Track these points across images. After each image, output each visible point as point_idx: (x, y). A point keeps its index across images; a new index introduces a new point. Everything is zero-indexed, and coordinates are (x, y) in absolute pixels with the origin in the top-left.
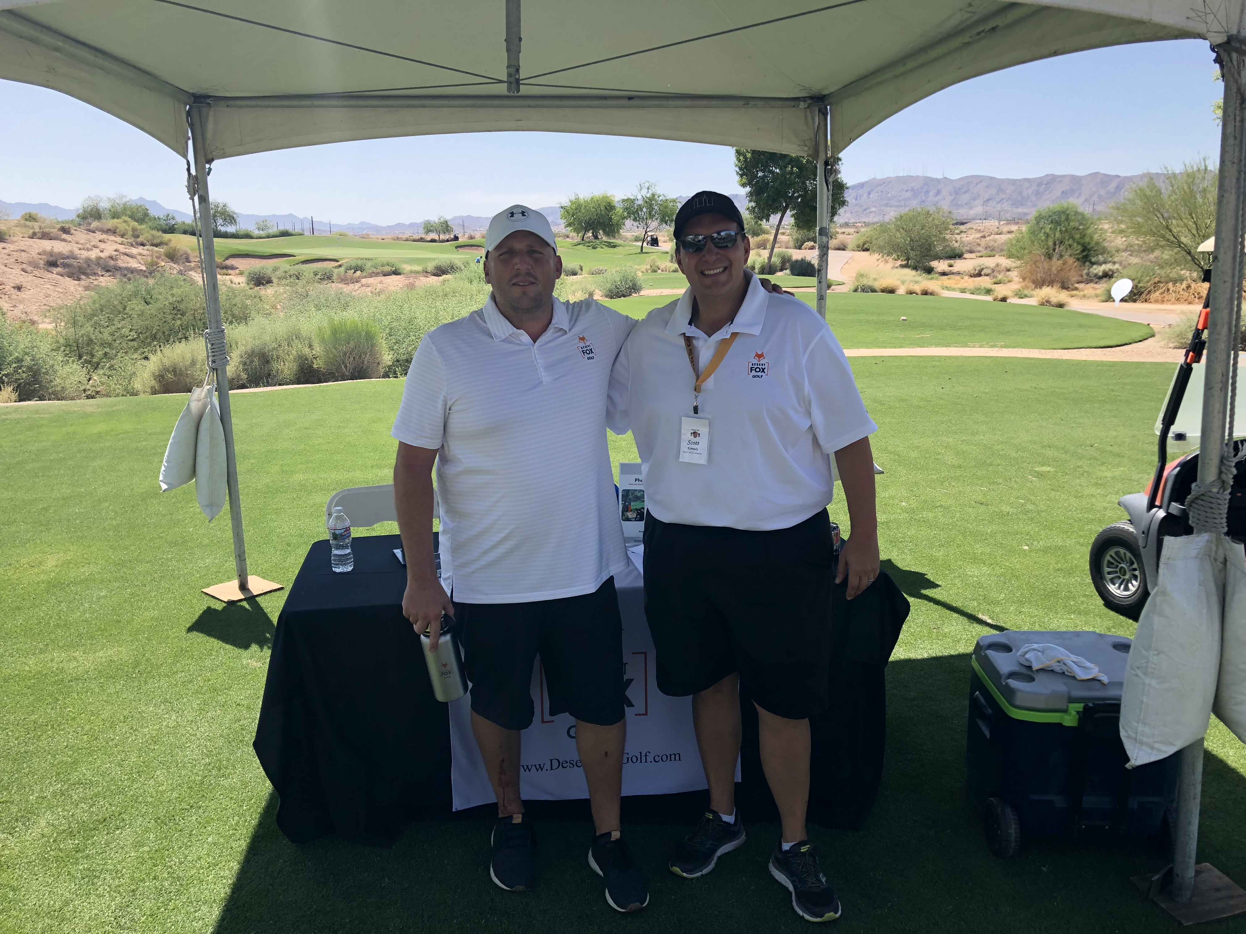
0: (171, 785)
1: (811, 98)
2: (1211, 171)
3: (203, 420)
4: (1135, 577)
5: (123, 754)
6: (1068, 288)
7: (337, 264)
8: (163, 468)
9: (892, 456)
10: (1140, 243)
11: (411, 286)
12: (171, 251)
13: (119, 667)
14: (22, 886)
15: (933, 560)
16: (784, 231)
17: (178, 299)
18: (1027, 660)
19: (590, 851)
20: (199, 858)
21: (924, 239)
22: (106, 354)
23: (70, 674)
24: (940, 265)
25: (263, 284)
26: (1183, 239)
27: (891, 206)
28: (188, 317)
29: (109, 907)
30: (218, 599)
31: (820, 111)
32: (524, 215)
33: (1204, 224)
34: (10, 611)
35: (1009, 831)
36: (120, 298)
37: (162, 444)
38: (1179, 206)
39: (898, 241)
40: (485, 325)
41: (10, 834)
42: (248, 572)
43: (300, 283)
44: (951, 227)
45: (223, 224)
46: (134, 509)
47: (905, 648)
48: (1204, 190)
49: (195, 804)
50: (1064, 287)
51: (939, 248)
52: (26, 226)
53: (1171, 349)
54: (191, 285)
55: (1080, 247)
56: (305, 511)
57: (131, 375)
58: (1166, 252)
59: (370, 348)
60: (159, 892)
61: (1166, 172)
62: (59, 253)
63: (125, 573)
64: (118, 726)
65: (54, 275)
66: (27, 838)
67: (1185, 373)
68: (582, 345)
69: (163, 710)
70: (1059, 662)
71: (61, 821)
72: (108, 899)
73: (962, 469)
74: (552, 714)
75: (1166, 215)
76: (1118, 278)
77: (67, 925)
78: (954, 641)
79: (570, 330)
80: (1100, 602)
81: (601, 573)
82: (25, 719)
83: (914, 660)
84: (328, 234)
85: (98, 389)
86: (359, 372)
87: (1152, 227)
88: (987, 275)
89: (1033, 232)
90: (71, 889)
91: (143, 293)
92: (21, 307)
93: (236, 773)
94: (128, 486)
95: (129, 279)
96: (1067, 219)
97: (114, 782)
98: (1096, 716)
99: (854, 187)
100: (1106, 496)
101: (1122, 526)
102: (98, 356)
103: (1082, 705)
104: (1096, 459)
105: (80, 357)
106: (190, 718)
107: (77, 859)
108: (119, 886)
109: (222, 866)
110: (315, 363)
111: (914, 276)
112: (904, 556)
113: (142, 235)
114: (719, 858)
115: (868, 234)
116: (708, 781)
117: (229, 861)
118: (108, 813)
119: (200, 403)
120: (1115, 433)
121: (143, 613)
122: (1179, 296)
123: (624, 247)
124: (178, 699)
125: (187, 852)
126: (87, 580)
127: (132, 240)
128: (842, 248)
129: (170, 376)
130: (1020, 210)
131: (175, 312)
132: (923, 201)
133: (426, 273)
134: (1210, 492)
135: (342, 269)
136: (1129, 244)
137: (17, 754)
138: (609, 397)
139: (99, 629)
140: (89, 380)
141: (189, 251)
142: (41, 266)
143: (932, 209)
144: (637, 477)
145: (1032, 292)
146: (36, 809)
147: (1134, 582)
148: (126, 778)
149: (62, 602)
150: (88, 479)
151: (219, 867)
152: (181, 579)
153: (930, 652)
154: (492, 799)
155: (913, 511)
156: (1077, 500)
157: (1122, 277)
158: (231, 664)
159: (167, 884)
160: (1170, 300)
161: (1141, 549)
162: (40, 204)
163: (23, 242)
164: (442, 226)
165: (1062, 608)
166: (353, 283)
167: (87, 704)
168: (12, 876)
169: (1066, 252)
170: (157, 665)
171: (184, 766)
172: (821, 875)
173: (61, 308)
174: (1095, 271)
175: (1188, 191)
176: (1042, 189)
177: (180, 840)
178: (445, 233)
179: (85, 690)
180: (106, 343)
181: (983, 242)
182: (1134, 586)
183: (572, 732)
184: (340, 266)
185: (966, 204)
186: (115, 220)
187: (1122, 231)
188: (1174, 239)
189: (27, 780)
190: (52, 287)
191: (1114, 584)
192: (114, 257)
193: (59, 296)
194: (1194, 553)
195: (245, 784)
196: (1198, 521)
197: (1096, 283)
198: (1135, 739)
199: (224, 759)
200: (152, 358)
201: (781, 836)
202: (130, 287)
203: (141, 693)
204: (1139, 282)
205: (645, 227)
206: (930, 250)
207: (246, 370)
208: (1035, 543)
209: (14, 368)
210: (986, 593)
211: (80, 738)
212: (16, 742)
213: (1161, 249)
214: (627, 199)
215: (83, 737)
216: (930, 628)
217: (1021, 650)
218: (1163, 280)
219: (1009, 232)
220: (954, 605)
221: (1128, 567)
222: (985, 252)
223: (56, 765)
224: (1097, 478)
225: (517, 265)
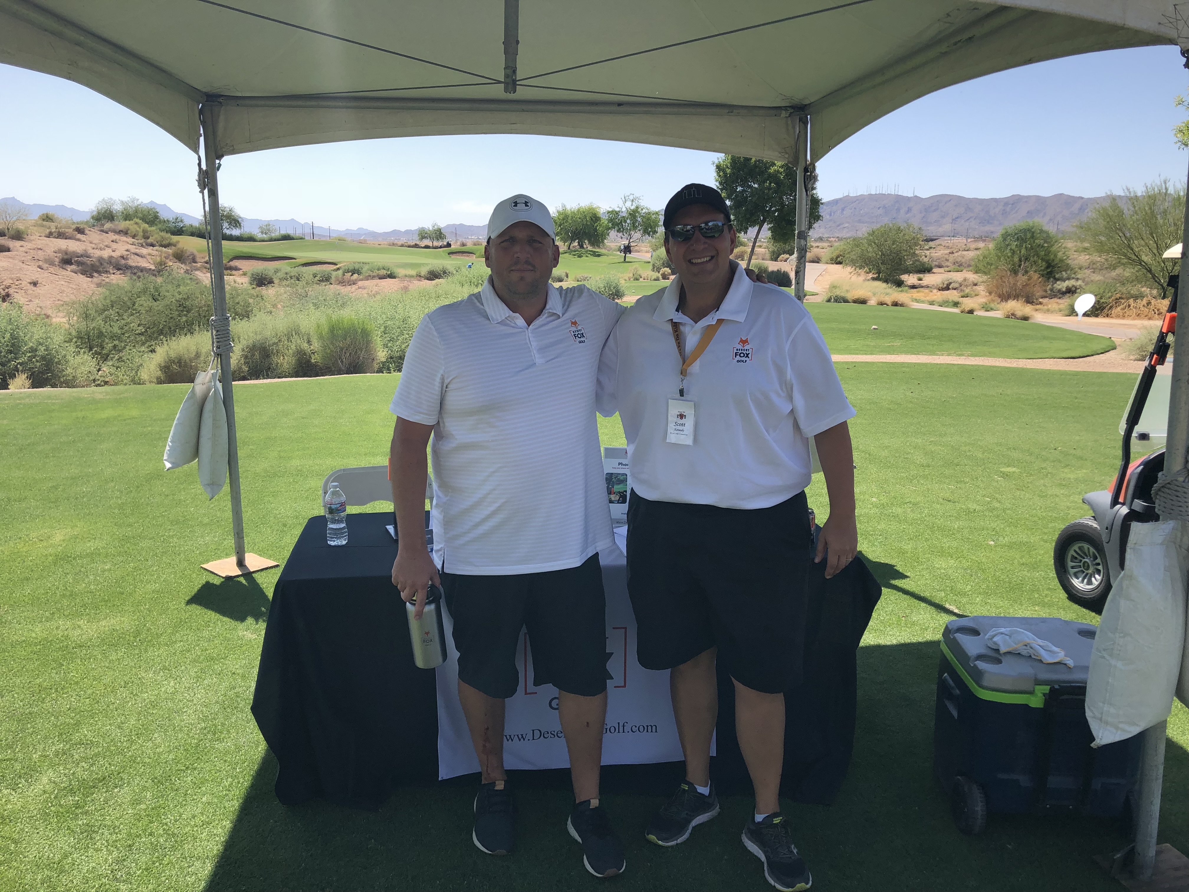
0: (169, 746)
1: (793, 107)
2: (1170, 194)
3: (206, 403)
4: (1098, 572)
5: (123, 717)
6: (1033, 302)
7: (335, 267)
8: (168, 448)
9: (863, 454)
10: (1103, 260)
11: (406, 289)
12: (179, 252)
13: (121, 636)
14: (23, 839)
15: (902, 553)
16: (761, 244)
17: (184, 297)
18: (995, 643)
19: (570, 818)
20: (194, 817)
21: (895, 253)
22: (115, 347)
23: (74, 641)
24: (910, 279)
25: (265, 285)
26: (1144, 258)
27: (863, 223)
28: (193, 314)
29: (106, 860)
30: (216, 574)
31: (800, 120)
32: (527, 206)
33: (1164, 243)
34: (19, 582)
35: (976, 809)
36: (130, 294)
37: (166, 429)
38: (1141, 226)
39: (870, 255)
40: (482, 307)
41: (14, 790)
42: (246, 549)
43: (300, 284)
44: (921, 243)
45: (228, 227)
46: (139, 489)
47: (875, 634)
48: (1165, 212)
49: (190, 766)
50: (1029, 300)
51: (909, 263)
52: (43, 226)
53: (1132, 361)
54: (197, 284)
55: (1044, 263)
56: (301, 495)
57: (138, 367)
58: (1128, 270)
59: (365, 344)
60: (154, 848)
61: (1128, 194)
62: (74, 252)
63: (128, 548)
64: (118, 691)
65: (68, 272)
66: (29, 794)
67: (1149, 375)
68: (574, 329)
69: (162, 677)
70: (1026, 646)
71: (63, 779)
72: (105, 853)
73: (931, 468)
74: (536, 684)
75: (1128, 234)
76: (1080, 294)
77: (65, 877)
78: (921, 629)
79: (563, 315)
80: (1063, 595)
81: (587, 548)
82: (30, 682)
83: (884, 645)
84: (328, 239)
85: (107, 380)
86: (355, 367)
87: (1114, 245)
88: (955, 289)
89: (999, 248)
90: (70, 843)
91: (152, 290)
92: (37, 301)
93: (230, 737)
94: (133, 468)
95: (139, 277)
96: (1032, 237)
97: (114, 744)
98: (1062, 697)
99: (829, 203)
100: (1070, 496)
101: (1086, 522)
102: (108, 348)
103: (1049, 687)
104: (1060, 461)
105: (91, 349)
106: (187, 685)
107: (77, 815)
108: (116, 841)
109: (215, 825)
110: (313, 358)
111: (885, 289)
112: (874, 548)
113: (152, 236)
114: (694, 828)
115: (842, 248)
116: (685, 753)
117: (222, 820)
118: (107, 772)
119: (204, 386)
120: (1078, 438)
121: (145, 586)
122: (1139, 312)
123: (608, 256)
124: (176, 667)
125: (181, 811)
126: (92, 554)
127: (142, 241)
128: (816, 260)
129: (175, 366)
130: (988, 228)
131: (181, 308)
132: (894, 218)
133: (419, 276)
134: (1176, 480)
135: (340, 272)
136: (1092, 261)
137: (22, 715)
138: (598, 380)
139: (103, 600)
140: (99, 370)
141: (196, 253)
142: (57, 263)
143: (903, 226)
144: (621, 461)
145: (998, 306)
146: (39, 766)
147: (1097, 576)
148: (125, 739)
149: (68, 574)
150: (96, 461)
151: (212, 825)
152: (182, 555)
153: (899, 639)
154: (476, 768)
155: (883, 506)
156: (1042, 499)
157: (1085, 293)
158: (228, 635)
159: (162, 840)
160: (1131, 316)
161: (1105, 544)
162: (57, 206)
163: (40, 241)
164: (436, 233)
165: (1026, 600)
166: (350, 285)
167: (90, 669)
168: (14, 829)
169: (1031, 269)
170: (157, 634)
171: (181, 730)
172: (793, 846)
173: (74, 303)
174: (1059, 287)
175: (1149, 212)
176: (1008, 208)
177: (176, 799)
178: (438, 240)
179: (88, 656)
180: (115, 336)
181: (951, 258)
182: (1097, 580)
183: (554, 704)
184: (338, 269)
185: (936, 221)
186: (127, 222)
187: (1085, 249)
188: (1135, 258)
189: (31, 739)
190: (66, 284)
191: (1078, 578)
192: (125, 257)
193: (72, 292)
194: (1160, 539)
195: (238, 748)
196: (1164, 509)
197: (1060, 298)
198: (1101, 719)
199: (219, 724)
200: (158, 349)
201: (754, 807)
202: (139, 284)
203: (141, 660)
204: (1101, 298)
205: (629, 238)
206: (901, 264)
207: (248, 363)
208: (1001, 539)
209: (29, 357)
210: (953, 584)
211: (82, 701)
212: (21, 703)
213: (1122, 266)
214: (612, 211)
215: (85, 700)
216: (899, 616)
217: (989, 634)
218: (1124, 296)
219: (976, 249)
220: (922, 595)
221: (1092, 561)
222: (953, 267)
223: (59, 726)
224: (1061, 479)
225: (517, 253)
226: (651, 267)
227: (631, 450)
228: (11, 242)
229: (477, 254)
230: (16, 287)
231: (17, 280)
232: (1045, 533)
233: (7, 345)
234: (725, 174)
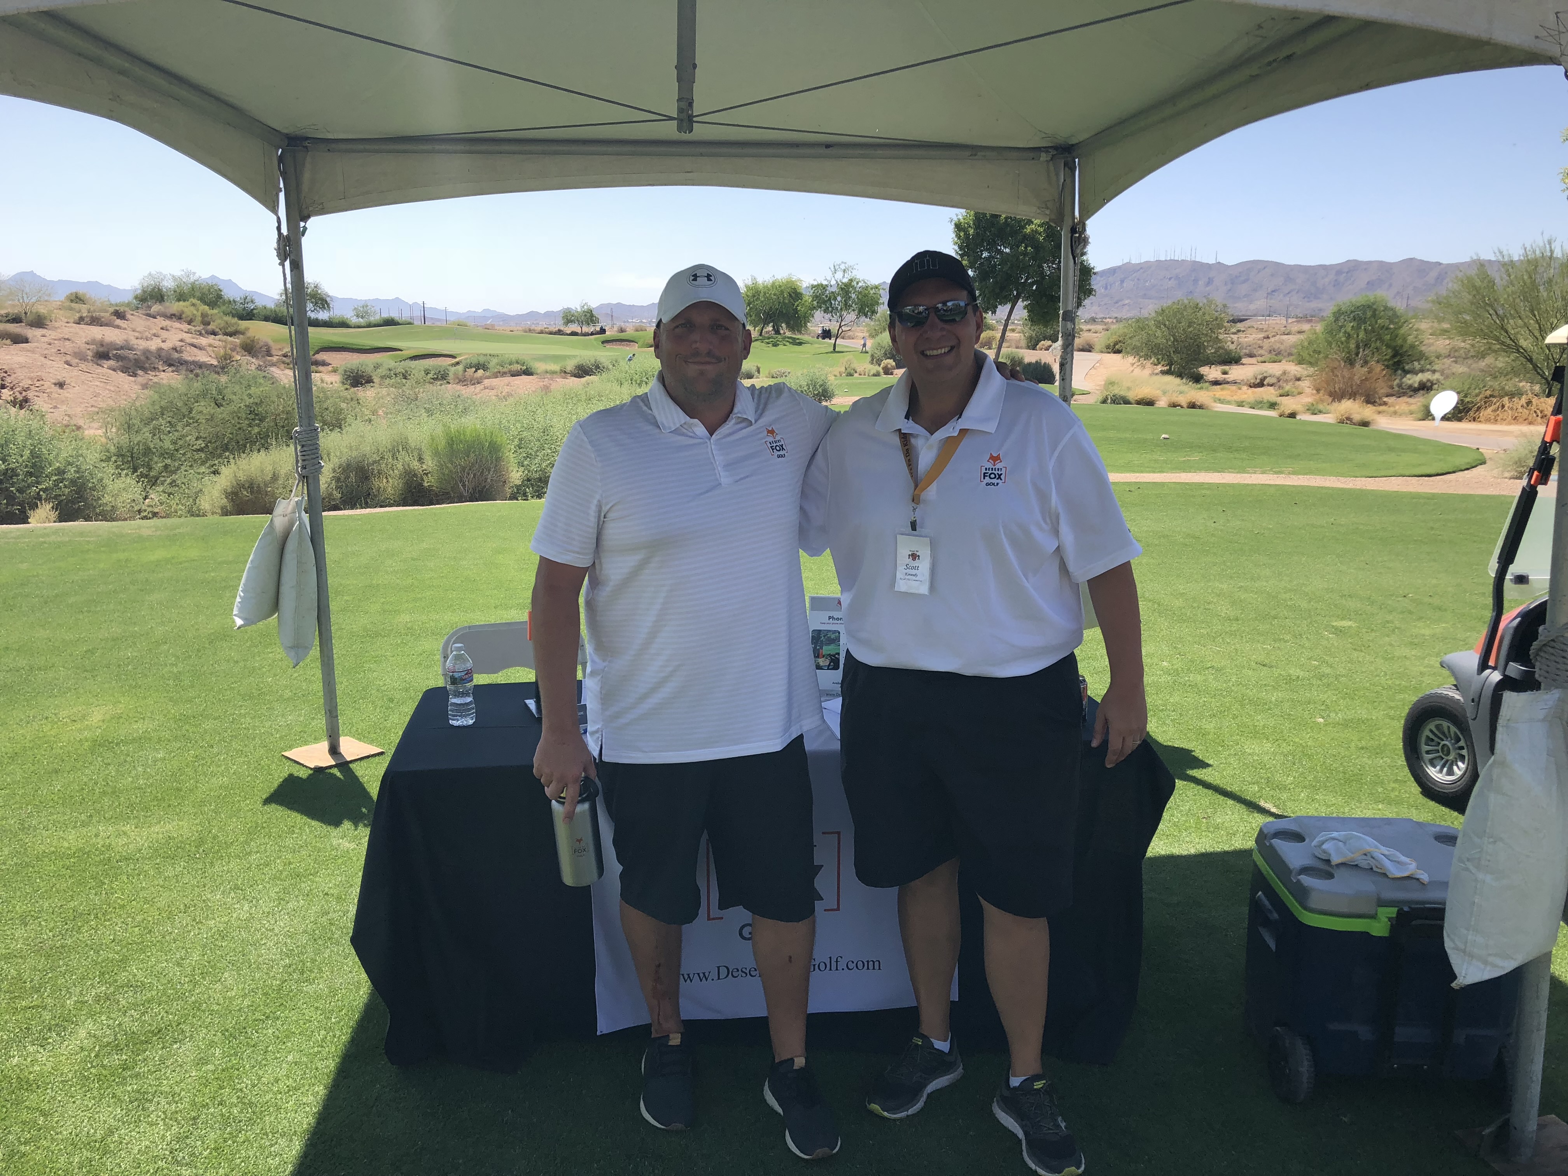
0: (243, 989)
1: (1055, 148)
2: (1557, 258)
3: (289, 540)
4: (1462, 758)
5: (184, 951)
6: (1375, 402)
7: (454, 361)
8: (238, 599)
9: (1150, 604)
10: (1468, 346)
11: (546, 389)
12: (248, 342)
13: (179, 845)
14: (54, 1110)
15: (1202, 734)
16: (1014, 327)
17: (256, 401)
18: (1324, 852)
19: (767, 1083)
20: (277, 1080)
21: (1191, 339)
22: (166, 467)
23: (118, 852)
24: (1212, 372)
25: (362, 384)
26: (1523, 343)
27: (1149, 298)
28: (268, 423)
29: (163, 1137)
30: (303, 765)
31: (1066, 165)
32: (709, 280)
33: (1549, 324)
34: (45, 775)
35: (1301, 1069)
36: (186, 398)
37: (235, 575)
38: (1518, 300)
39: (1159, 341)
40: (650, 412)
41: (42, 1046)
42: (341, 732)
43: (408, 383)
44: (1226, 324)
45: (313, 309)
46: (200, 654)
47: (1166, 841)
48: (1550, 281)
49: (271, 1015)
50: (1370, 400)
51: (1210, 351)
52: (71, 309)
53: (1507, 480)
54: (273, 383)
55: (1390, 351)
56: (412, 660)
57: (197, 493)
58: (1501, 358)
59: (495, 462)
60: (226, 1121)
61: (1500, 258)
62: (111, 343)
63: (187, 731)
64: (177, 917)
65: (105, 369)
66: (62, 1051)
67: (1528, 498)
68: (771, 439)
69: (233, 898)
70: (1365, 855)
71: (105, 1032)
72: (162, 1128)
73: (1240, 622)
74: (721, 907)
75: (1501, 312)
76: (1438, 391)
77: (110, 1160)
78: (1228, 834)
79: (755, 422)
80: (1416, 789)
81: (790, 727)
82: (61, 906)
83: (1178, 856)
84: (444, 324)
85: (156, 510)
86: (481, 492)
87: (1482, 326)
88: (1271, 385)
89: (1330, 332)
90: (116, 1115)
91: (214, 392)
92: (64, 407)
93: (323, 977)
94: (192, 626)
95: (197, 375)
96: (1374, 315)
97: (172, 986)
98: (1414, 923)
99: (1104, 273)
100: (1424, 658)
101: (1446, 693)
102: (157, 469)
103: (1395, 910)
104: (1410, 612)
105: (135, 470)
106: (266, 910)
107: (125, 1079)
108: (177, 1112)
109: (305, 1091)
110: (426, 481)
111: (1179, 385)
112: (1165, 728)
113: (214, 322)
114: (929, 1095)
115: (1121, 332)
116: (918, 998)
117: (313, 1084)
118: (163, 1023)
119: (286, 519)
120: (1434, 581)
121: (209, 780)
122: (1516, 414)
123: (811, 344)
124: (251, 886)
125: (261, 1073)
126: (140, 738)
127: (200, 328)
128: (1088, 348)
129: (245, 493)
130: (1314, 304)
131: (252, 416)
132: (1191, 292)
133: (564, 372)
134: (1563, 636)
135: (460, 368)
136: (1453, 348)
137: (51, 949)
138: (801, 508)
139: (156, 798)
140: (145, 498)
141: (271, 343)
142: (89, 358)
143: (1202, 301)
144: (831, 614)
145: (1329, 407)
146: (75, 1016)
147: (1460, 764)
148: (187, 980)
149: (109, 764)
150: (144, 616)
151: (300, 1091)
152: (257, 739)
153: (1199, 846)
154: (644, 1019)
155: (1177, 672)
156: (1387, 662)
157: (1444, 389)
158: (318, 844)
159: (236, 1111)
160: (1505, 419)
161: (1470, 722)
162: (89, 282)
163: (67, 329)
164: (585, 315)
165: (1367, 795)
166: (474, 384)
167: (139, 889)
168: (43, 1098)
169: (1372, 358)
170: (225, 843)
171: (258, 968)
172: (1060, 1119)
173: (112, 410)
174: (1410, 382)
175: (1528, 281)
176: (1342, 278)
177: (253, 1058)
178: (588, 324)
179: (137, 872)
180: (167, 453)
181: (1266, 344)
182: (1460, 769)
183: (746, 932)
184: (458, 363)
185: (1245, 296)
186: (181, 303)
187: (1445, 332)
188: (1511, 343)
189: (63, 980)
190: (102, 385)
191: (1435, 767)
192: (178, 349)
193: (109, 395)
194: (1541, 715)
195: (333, 992)
196: (1546, 675)
197: (1411, 396)
198: (1464, 952)
199: (309, 960)
200: (224, 470)
201: (1009, 1068)
202: (197, 385)
203: (206, 877)
204: (1466, 396)
205: (840, 320)
206: (1199, 353)
207: (341, 487)
208: (1333, 715)
209: (54, 481)
210: (1269, 775)
211: (130, 930)
212: (51, 934)
213: (1493, 354)
214: (818, 285)
215: (134, 929)
216: (1198, 817)
217: (1317, 840)
218: (1496, 393)
219: (1299, 332)
220: (1229, 789)
221: (1453, 745)
222: (1269, 356)
223: (99, 963)
224: (1412, 635)
225: (696, 342)
226: (869, 358)
227: (846, 599)
228: (30, 331)
229: (640, 343)
230: (37, 389)
231: (38, 380)
232: (1391, 708)
233: (27, 466)
234: (967, 235)
